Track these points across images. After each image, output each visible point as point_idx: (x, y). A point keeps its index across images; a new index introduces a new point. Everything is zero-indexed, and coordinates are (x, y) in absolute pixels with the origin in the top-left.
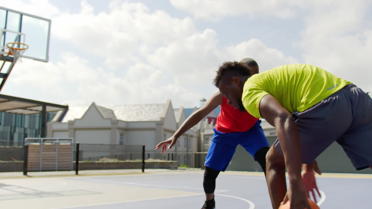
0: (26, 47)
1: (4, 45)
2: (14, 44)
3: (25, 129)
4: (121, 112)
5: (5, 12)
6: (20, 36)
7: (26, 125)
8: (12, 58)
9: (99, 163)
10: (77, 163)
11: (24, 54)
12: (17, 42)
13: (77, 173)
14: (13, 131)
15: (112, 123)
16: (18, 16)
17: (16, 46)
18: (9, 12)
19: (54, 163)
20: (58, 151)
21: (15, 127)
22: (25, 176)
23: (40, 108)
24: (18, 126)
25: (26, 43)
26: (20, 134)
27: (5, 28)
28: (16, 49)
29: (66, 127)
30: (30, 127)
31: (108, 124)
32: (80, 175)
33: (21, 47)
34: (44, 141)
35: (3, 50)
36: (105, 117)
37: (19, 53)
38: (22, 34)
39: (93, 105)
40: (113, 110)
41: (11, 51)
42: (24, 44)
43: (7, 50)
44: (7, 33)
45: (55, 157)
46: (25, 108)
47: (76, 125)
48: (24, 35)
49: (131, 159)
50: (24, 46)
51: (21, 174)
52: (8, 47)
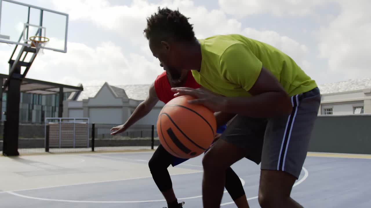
0: (46, 40)
1: (27, 38)
2: (35, 37)
3: (42, 107)
4: (132, 92)
5: (28, 8)
6: (41, 30)
7: (44, 103)
8: (35, 49)
9: (112, 141)
10: (93, 140)
11: (46, 46)
12: (38, 35)
13: (93, 150)
14: (31, 108)
15: (124, 102)
16: (39, 11)
17: (37, 39)
18: (31, 9)
19: (72, 141)
20: (76, 130)
21: (33, 104)
22: (47, 153)
23: (58, 90)
24: (36, 104)
25: (46, 37)
26: (37, 111)
27: (28, 22)
28: (38, 42)
29: (81, 105)
30: (47, 105)
31: (120, 103)
32: (96, 152)
33: (43, 40)
34: (62, 120)
35: (27, 43)
36: (117, 96)
37: (40, 45)
38: (43, 28)
39: (106, 84)
40: (125, 90)
41: (34, 44)
42: (45, 38)
43: (30, 43)
44: (30, 27)
45: (73, 135)
46: (43, 89)
47: (90, 104)
48: (45, 29)
49: (141, 137)
50: (45, 40)
51: (43, 150)
52: (31, 40)
